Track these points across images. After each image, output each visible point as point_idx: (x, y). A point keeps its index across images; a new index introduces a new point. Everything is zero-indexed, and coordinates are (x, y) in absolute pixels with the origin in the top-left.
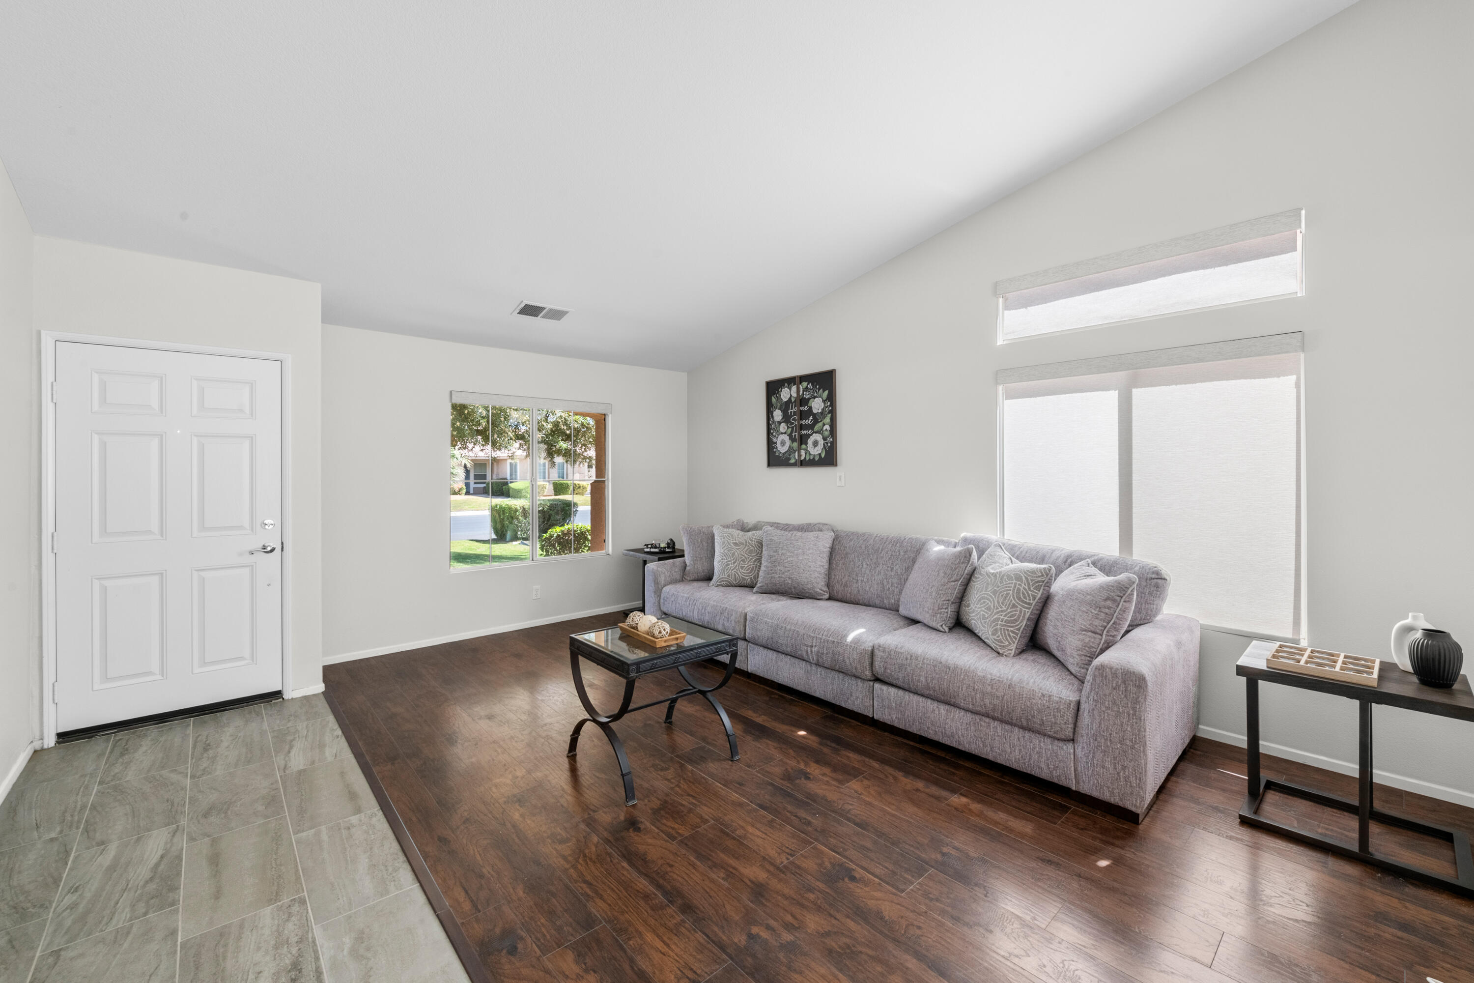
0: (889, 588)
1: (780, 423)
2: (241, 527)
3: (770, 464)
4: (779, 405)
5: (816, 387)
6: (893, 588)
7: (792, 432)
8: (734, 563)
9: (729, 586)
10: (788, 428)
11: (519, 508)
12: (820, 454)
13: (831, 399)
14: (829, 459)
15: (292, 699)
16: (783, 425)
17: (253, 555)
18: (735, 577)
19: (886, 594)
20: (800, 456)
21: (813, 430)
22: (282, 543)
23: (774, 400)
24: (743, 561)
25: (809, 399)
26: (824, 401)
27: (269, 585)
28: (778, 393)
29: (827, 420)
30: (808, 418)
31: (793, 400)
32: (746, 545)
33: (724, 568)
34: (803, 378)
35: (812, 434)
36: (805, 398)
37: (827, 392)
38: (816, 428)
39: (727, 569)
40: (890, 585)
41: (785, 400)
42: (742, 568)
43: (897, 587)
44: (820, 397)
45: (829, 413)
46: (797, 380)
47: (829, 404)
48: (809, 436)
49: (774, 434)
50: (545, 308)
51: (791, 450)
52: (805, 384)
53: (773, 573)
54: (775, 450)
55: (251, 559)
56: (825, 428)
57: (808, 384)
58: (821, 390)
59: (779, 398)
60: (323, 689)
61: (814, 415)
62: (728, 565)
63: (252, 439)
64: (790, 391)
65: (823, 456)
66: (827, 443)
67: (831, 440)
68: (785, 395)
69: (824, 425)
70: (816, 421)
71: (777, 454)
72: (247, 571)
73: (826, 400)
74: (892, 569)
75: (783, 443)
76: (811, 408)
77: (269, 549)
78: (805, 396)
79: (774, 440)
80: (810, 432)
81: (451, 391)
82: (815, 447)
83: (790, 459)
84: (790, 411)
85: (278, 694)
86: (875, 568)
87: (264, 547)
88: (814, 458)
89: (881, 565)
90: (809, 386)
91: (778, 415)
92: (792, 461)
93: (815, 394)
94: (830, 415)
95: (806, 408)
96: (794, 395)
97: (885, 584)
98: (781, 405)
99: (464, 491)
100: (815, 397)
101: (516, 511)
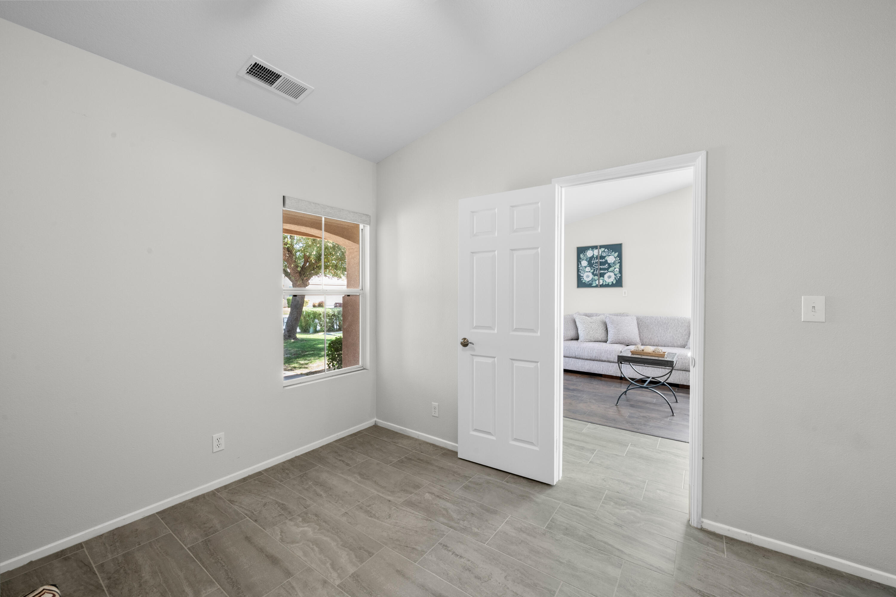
0: (677, 338)
1: (586, 267)
3: (578, 286)
4: (585, 258)
5: (610, 251)
6: (679, 338)
7: (594, 271)
8: (592, 331)
9: (590, 342)
10: (591, 269)
11: (322, 313)
12: (612, 282)
13: (620, 256)
14: (619, 283)
16: (587, 268)
18: (594, 337)
19: (675, 341)
20: (599, 282)
21: (608, 270)
24: (597, 330)
28: (585, 253)
29: (618, 266)
30: (605, 265)
32: (596, 323)
33: (588, 333)
34: (601, 247)
35: (608, 272)
36: (603, 256)
38: (610, 270)
39: (589, 334)
40: (677, 337)
42: (597, 333)
43: (681, 338)
44: (613, 255)
45: (618, 263)
46: (598, 247)
47: (618, 259)
48: (605, 273)
49: (582, 272)
51: (593, 280)
53: (619, 334)
54: (582, 280)
56: (615, 270)
57: (605, 249)
58: (614, 252)
61: (609, 264)
62: (589, 332)
64: (593, 252)
65: (614, 282)
66: (617, 277)
67: (620, 275)
68: (589, 254)
69: (615, 268)
70: (610, 266)
71: (583, 282)
73: (617, 257)
74: (677, 331)
75: (587, 277)
78: (603, 255)
79: (582, 275)
80: (606, 271)
82: (610, 277)
83: (592, 284)
84: (593, 262)
86: (667, 331)
88: (608, 284)
89: (670, 329)
90: (605, 250)
91: (584, 263)
92: (594, 285)
93: (610, 254)
94: (619, 264)
95: (603, 260)
97: (674, 337)
98: (587, 259)
100: (609, 256)
101: (320, 314)
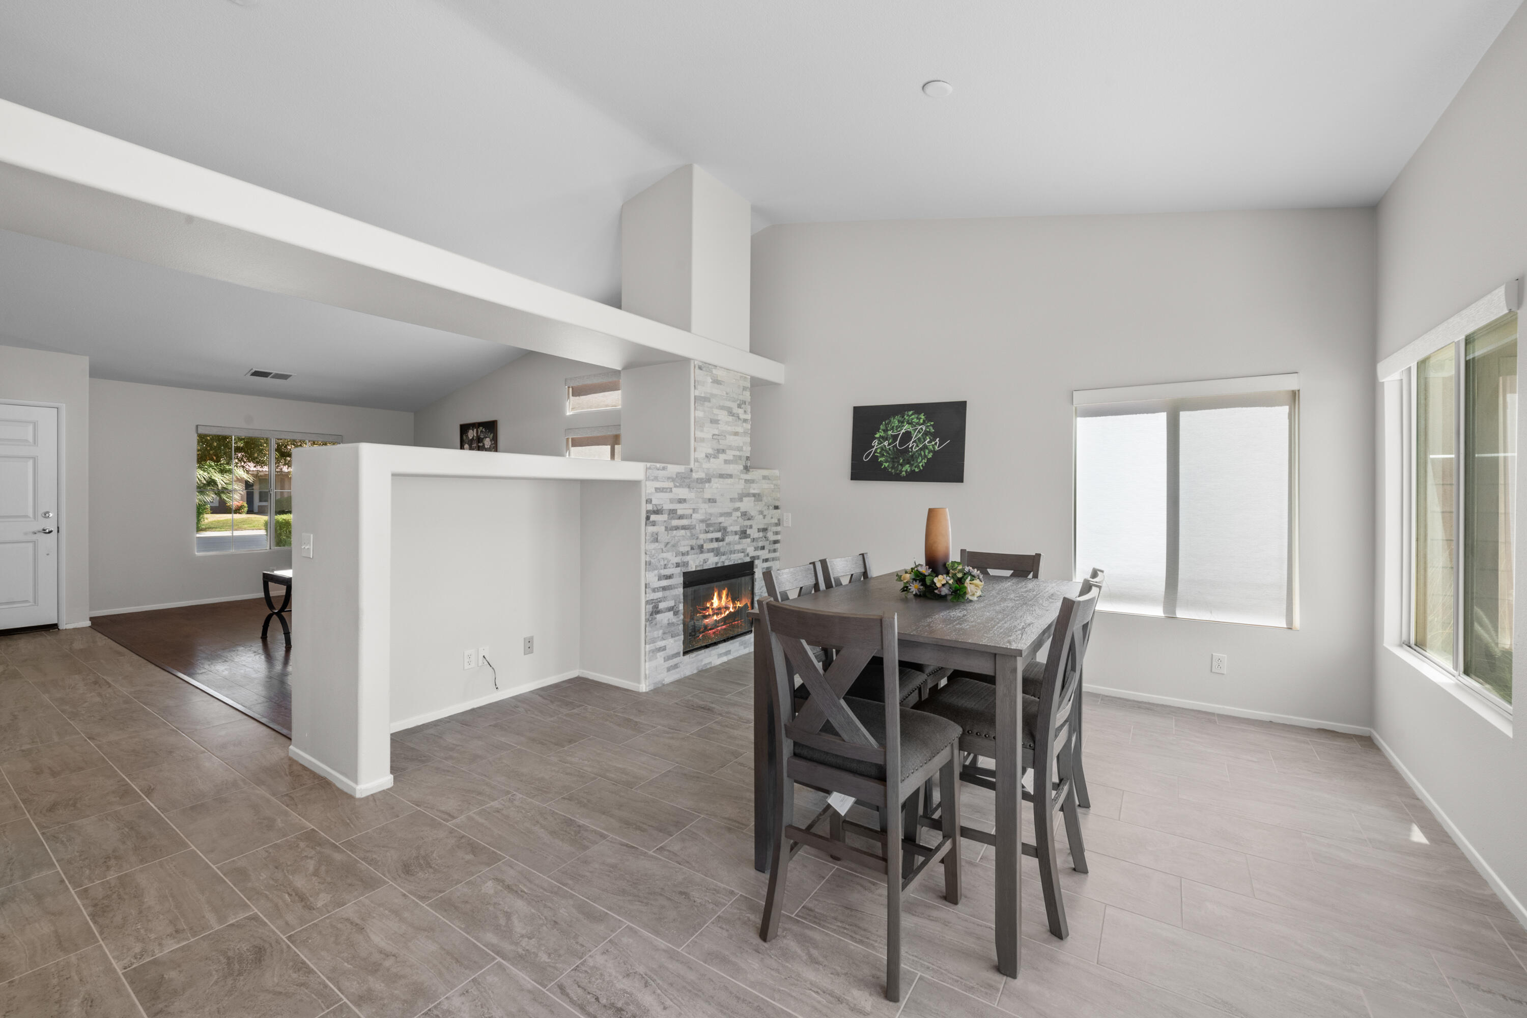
2: (26, 516)
15: (66, 629)
17: (35, 535)
22: (58, 528)
23: (464, 437)
25: (483, 439)
26: (491, 440)
27: (48, 555)
31: (475, 438)
37: (492, 435)
41: (471, 438)
50: (271, 373)
52: (481, 428)
55: (34, 537)
59: (467, 436)
60: (90, 625)
63: (35, 459)
72: (31, 545)
76: (484, 444)
77: (47, 531)
81: (197, 426)
85: (54, 626)
87: (44, 530)
96: (475, 435)
99: (246, 509)
